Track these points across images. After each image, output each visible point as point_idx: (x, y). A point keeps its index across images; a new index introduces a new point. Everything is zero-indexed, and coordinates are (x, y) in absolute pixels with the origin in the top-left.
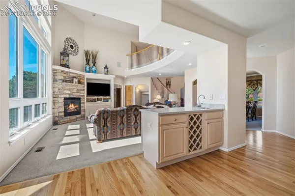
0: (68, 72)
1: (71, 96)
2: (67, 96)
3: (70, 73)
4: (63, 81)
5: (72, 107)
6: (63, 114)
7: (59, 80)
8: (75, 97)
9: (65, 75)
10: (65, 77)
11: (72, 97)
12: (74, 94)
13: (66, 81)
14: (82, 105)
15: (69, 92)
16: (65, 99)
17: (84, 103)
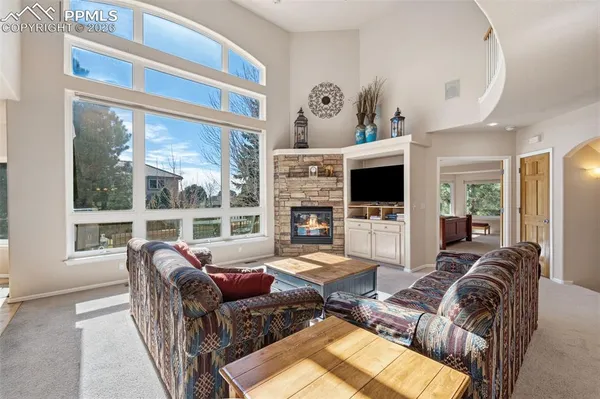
0: (298, 157)
1: (305, 204)
2: (298, 204)
3: (304, 156)
4: (289, 175)
5: (313, 225)
6: (289, 238)
7: (281, 174)
8: (316, 205)
9: (293, 163)
10: (292, 168)
11: (309, 205)
12: (312, 199)
13: (296, 175)
14: (335, 223)
15: (302, 195)
16: (294, 209)
17: (341, 219)
